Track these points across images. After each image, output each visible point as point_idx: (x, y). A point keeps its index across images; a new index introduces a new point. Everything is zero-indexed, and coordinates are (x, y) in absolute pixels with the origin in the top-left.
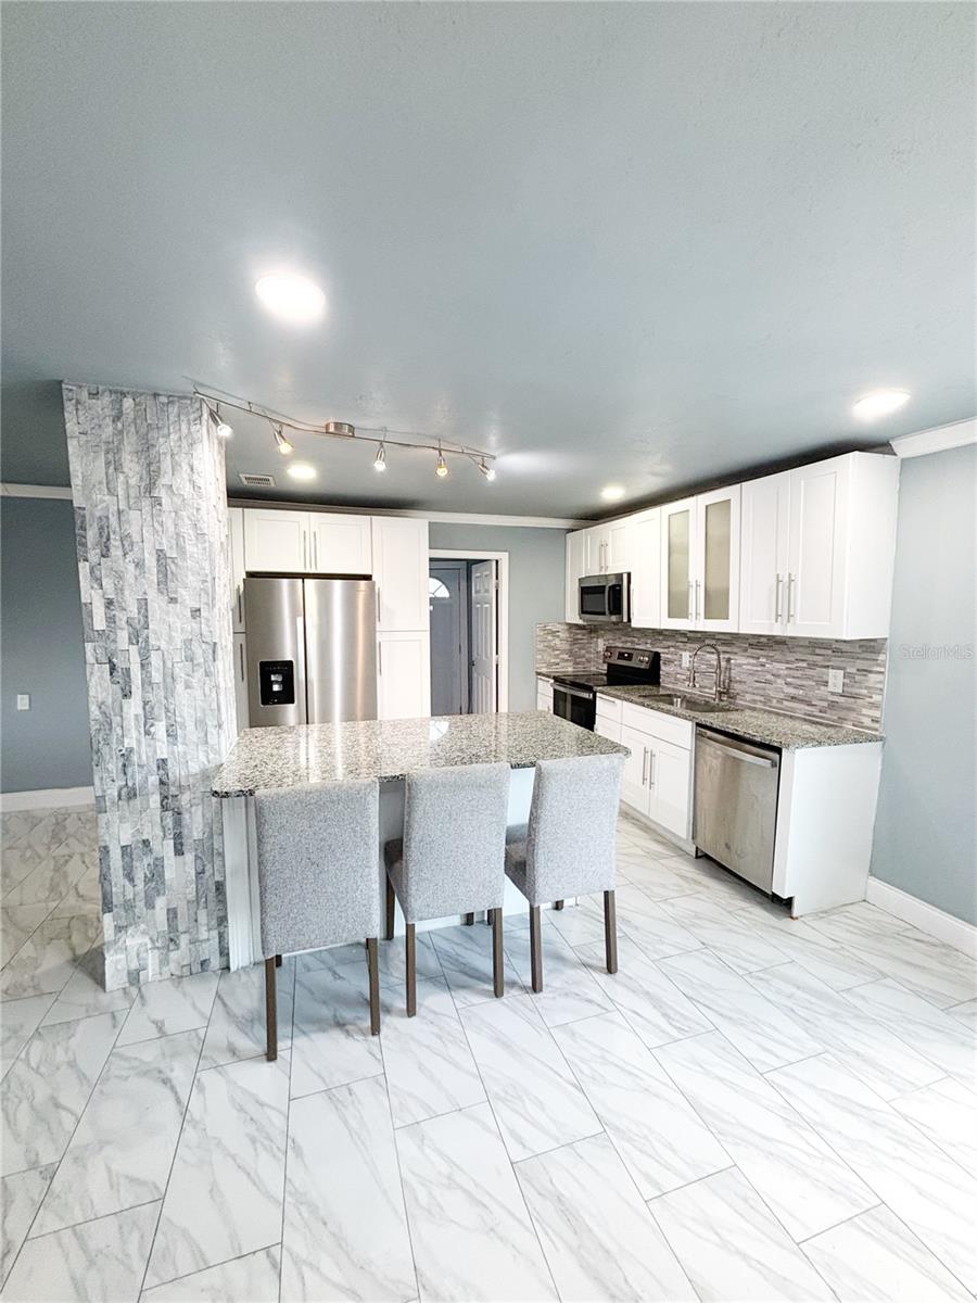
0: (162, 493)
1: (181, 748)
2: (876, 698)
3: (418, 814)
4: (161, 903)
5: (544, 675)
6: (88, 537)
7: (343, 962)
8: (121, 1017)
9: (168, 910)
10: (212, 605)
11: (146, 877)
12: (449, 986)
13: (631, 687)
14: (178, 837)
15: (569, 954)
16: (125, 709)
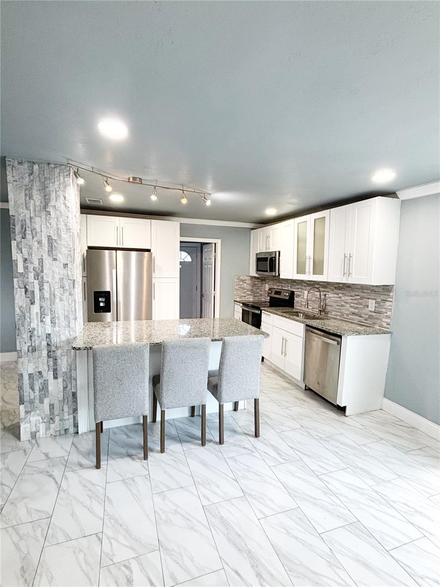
0: (51, 209)
1: (57, 329)
2: (389, 313)
3: (167, 359)
4: (46, 401)
5: (238, 302)
6: (16, 229)
7: (131, 431)
8: (28, 451)
9: (50, 405)
10: (73, 262)
11: (40, 389)
12: (181, 441)
13: (278, 308)
14: (55, 370)
15: (238, 429)
16: (31, 310)
